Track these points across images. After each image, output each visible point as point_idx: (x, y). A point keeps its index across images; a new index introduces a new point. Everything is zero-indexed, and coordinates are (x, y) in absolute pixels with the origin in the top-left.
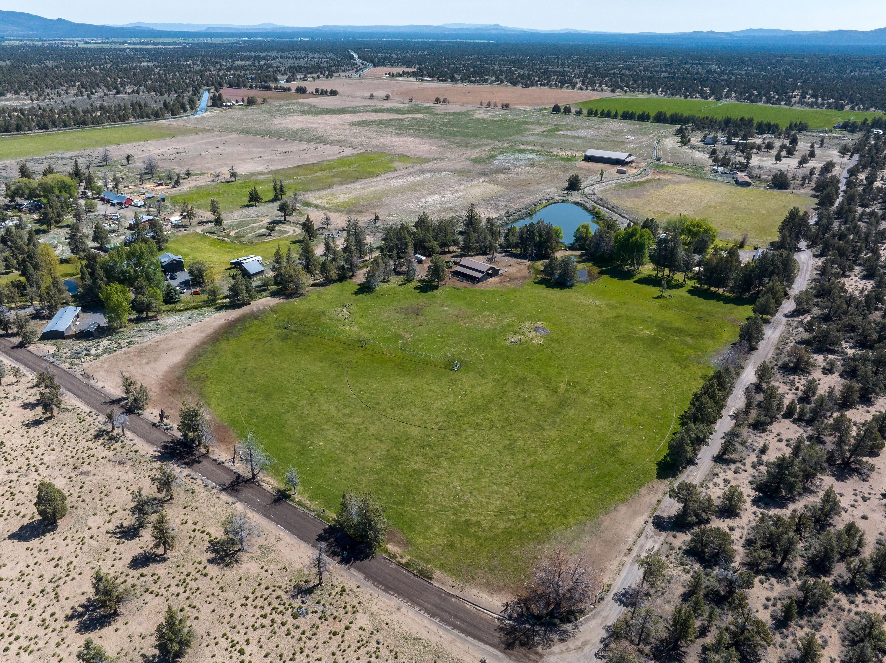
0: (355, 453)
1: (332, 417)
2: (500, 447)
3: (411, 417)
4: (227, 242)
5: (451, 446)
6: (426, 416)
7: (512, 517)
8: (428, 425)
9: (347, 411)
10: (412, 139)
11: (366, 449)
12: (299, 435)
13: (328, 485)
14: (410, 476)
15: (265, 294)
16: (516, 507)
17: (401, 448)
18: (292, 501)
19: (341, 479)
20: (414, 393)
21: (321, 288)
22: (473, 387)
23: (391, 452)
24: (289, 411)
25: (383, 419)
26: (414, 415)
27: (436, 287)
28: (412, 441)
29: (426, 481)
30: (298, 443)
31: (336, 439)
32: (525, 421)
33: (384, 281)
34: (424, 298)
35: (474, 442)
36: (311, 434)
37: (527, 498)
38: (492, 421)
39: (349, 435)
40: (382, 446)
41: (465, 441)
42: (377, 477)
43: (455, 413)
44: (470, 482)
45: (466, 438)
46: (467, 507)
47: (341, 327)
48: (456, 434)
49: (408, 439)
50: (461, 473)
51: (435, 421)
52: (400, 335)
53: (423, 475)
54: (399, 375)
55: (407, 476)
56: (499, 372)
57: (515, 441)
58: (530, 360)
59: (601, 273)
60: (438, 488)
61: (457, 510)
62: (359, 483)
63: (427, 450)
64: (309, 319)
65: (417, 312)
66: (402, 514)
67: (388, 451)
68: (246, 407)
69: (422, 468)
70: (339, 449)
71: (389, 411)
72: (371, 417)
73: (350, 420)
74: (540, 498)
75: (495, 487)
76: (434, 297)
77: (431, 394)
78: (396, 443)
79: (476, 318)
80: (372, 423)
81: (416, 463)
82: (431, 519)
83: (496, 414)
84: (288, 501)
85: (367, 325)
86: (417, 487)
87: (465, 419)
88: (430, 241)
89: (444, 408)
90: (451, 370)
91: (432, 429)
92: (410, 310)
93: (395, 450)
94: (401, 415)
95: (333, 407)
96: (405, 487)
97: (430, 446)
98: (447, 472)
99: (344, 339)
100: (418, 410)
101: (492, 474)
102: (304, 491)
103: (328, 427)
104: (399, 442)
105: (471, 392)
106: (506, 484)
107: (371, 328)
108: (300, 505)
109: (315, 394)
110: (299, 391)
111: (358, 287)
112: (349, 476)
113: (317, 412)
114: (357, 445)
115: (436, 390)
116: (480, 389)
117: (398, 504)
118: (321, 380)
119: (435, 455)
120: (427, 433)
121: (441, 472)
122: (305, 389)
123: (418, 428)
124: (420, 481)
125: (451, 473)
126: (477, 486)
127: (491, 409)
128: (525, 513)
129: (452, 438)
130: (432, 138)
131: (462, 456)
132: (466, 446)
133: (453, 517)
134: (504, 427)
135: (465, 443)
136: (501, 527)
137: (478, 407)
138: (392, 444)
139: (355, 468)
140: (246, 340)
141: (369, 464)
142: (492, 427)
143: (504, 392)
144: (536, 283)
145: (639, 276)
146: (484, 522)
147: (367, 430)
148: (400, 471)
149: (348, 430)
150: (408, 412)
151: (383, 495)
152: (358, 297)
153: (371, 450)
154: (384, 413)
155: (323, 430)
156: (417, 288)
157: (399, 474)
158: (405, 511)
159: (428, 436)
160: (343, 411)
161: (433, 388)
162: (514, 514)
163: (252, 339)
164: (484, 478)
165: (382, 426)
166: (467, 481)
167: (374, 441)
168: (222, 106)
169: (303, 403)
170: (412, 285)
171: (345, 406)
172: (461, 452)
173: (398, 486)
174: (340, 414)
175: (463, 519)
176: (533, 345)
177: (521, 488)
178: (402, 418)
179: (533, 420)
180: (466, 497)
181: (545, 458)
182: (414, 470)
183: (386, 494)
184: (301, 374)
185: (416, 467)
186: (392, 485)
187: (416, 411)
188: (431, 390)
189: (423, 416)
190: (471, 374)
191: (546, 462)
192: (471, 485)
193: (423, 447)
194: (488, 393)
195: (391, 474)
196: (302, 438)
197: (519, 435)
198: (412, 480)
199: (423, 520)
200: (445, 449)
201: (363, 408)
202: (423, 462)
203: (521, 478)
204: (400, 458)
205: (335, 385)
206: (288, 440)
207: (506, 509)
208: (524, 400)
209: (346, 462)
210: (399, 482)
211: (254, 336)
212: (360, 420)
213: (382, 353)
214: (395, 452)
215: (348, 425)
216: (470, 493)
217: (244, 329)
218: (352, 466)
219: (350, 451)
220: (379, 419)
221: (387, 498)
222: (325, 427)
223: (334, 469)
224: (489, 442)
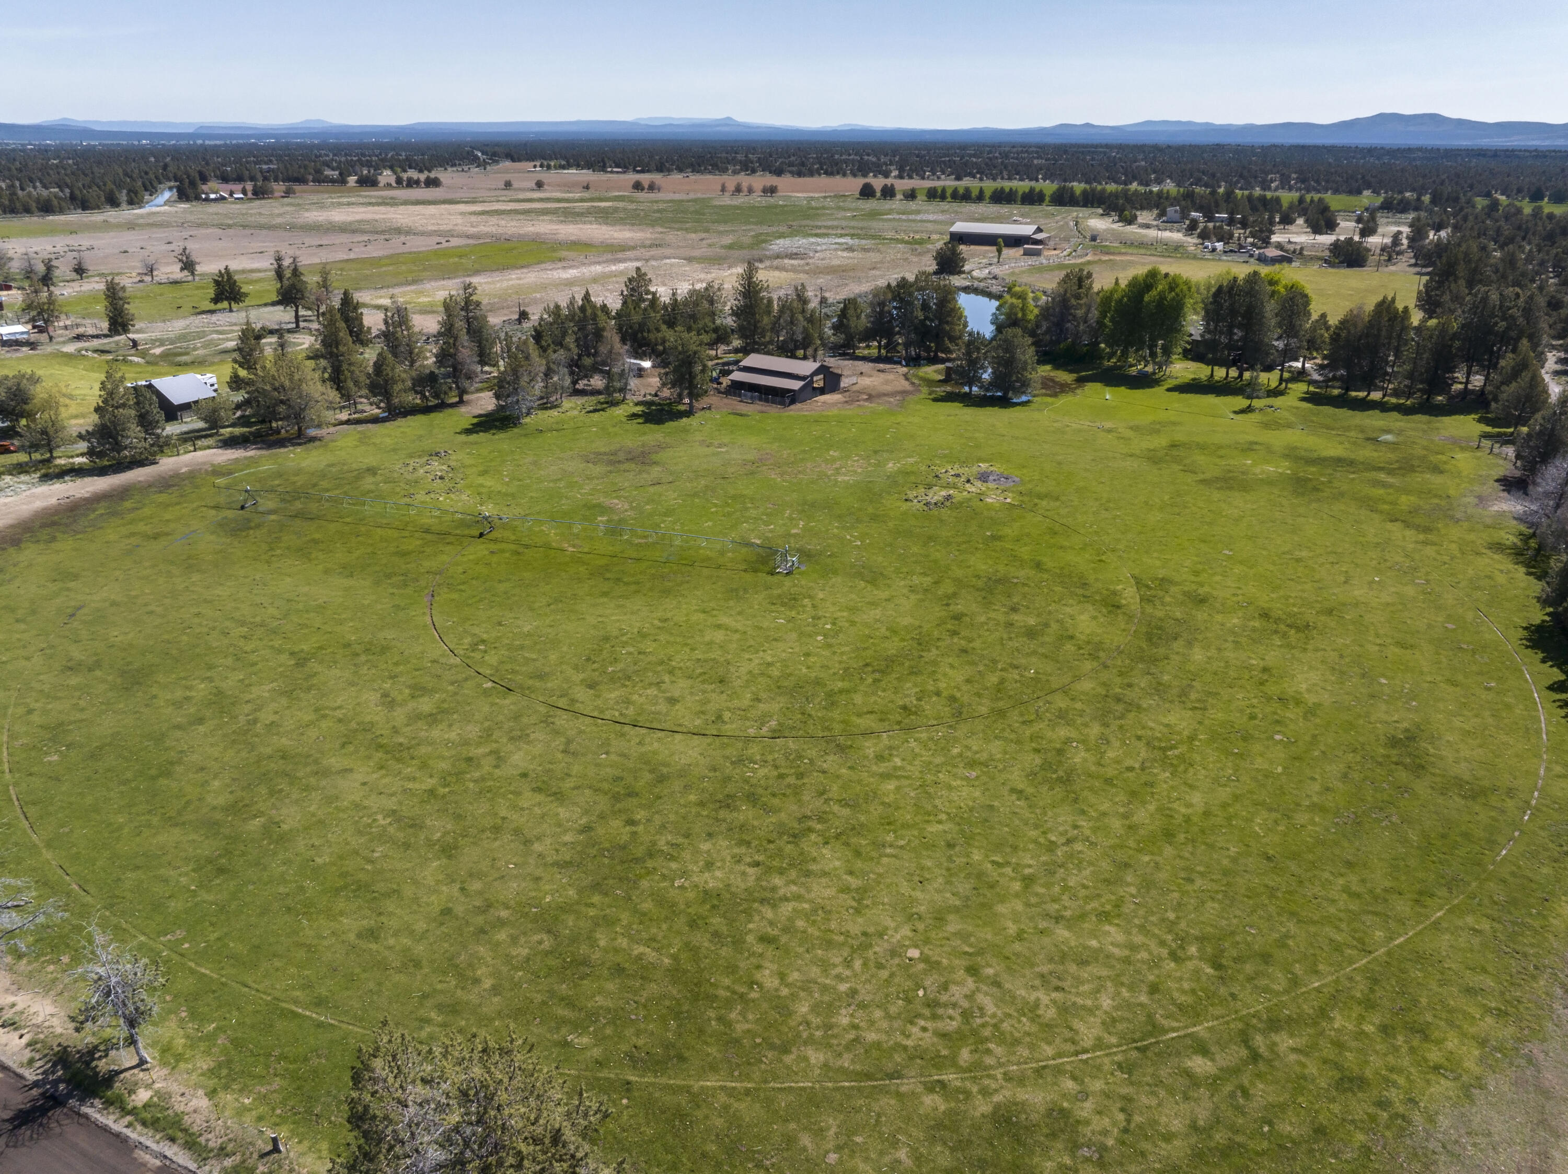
0: (448, 850)
1: (368, 728)
2: (1016, 778)
3: (663, 707)
4: (138, 364)
5: (835, 790)
6: (718, 701)
7: (1199, 1064)
8: (728, 728)
9: (426, 705)
10: (594, 226)
11: (496, 829)
12: (221, 801)
13: (320, 1003)
14: (693, 924)
15: (210, 441)
16: (1193, 1013)
17: (640, 815)
18: (118, 1104)
19: (383, 966)
20: (662, 637)
21: (370, 425)
22: (853, 610)
23: (601, 831)
24: (201, 721)
25: (561, 720)
26: (672, 701)
27: (689, 413)
28: (677, 785)
29: (764, 939)
30: (211, 826)
31: (373, 802)
32: (1064, 690)
33: (546, 406)
34: (654, 434)
35: (914, 770)
36: (272, 793)
37: (1218, 966)
38: (952, 699)
39: (430, 783)
40: (563, 813)
41: (883, 767)
42: (548, 943)
43: (818, 682)
44: (954, 925)
45: (880, 758)
46: (979, 1042)
47: (421, 497)
48: (841, 749)
49: (662, 779)
50: (905, 888)
51: (753, 713)
52: (599, 506)
53: (748, 913)
54: (605, 594)
55: (681, 923)
56: (919, 569)
57: (1060, 752)
58: (994, 538)
59: (1081, 381)
60: (825, 966)
61: (938, 1062)
62: (467, 979)
63: (745, 813)
64: (324, 484)
65: (642, 458)
66: (680, 1114)
67: (587, 829)
68: (36, 718)
69: (739, 884)
70: (382, 837)
71: (581, 694)
72: (517, 717)
73: (435, 733)
74: (1266, 958)
75: (1062, 933)
76: (685, 430)
77: (719, 636)
78: (616, 798)
79: (809, 465)
80: (520, 737)
81: (709, 865)
82: (832, 1124)
83: (959, 676)
84: (93, 1111)
85: (499, 487)
86: (731, 969)
87: (858, 699)
88: (658, 330)
89: (776, 673)
90: (772, 573)
91: (748, 739)
92: (621, 456)
93: (616, 823)
94: (628, 702)
95: (371, 697)
96: (675, 973)
97: (752, 798)
98: (846, 890)
99: (426, 521)
100: (683, 683)
101: (1028, 881)
102: (193, 1042)
103: (346, 763)
104: (632, 794)
105: (853, 623)
106: (1104, 916)
107: (513, 496)
108: (152, 1124)
109: (313, 665)
110: (253, 658)
111: (475, 421)
112: (420, 949)
113: (311, 717)
114: (458, 817)
115: (739, 626)
116: (877, 613)
117: (656, 1064)
118: (341, 623)
119: (782, 830)
120: (732, 752)
121: (822, 891)
122: (280, 651)
123: (696, 740)
124: (738, 943)
125: (862, 892)
126: (987, 934)
127: (935, 663)
128: (1245, 1038)
129: (831, 762)
130: (633, 225)
131: (889, 822)
132: (891, 786)
133: (933, 1102)
134: (1002, 714)
135: (886, 776)
136: (1177, 1125)
137: (891, 662)
138: (603, 804)
139: (447, 912)
140: (112, 537)
141: (511, 890)
142: (958, 715)
143: (957, 617)
144: (935, 400)
145: (1171, 383)
146: (1085, 1110)
147: (499, 759)
148: (647, 906)
149: (424, 766)
150: (653, 691)
151: (578, 1027)
152: (473, 437)
153: (517, 832)
154: (562, 703)
155: (325, 773)
156: (634, 416)
157: (643, 916)
158: (697, 1099)
159: (739, 761)
160: (412, 705)
161: (724, 620)
162: (1203, 1050)
163: (133, 534)
164: (1002, 899)
165: (559, 742)
166: (940, 918)
167: (528, 799)
168: (197, 198)
169: (263, 691)
170: (620, 412)
171: (418, 690)
172: (876, 810)
173: (645, 972)
174: (400, 715)
175: (982, 1107)
176: (989, 507)
177: (1171, 926)
178: (631, 711)
179: (1086, 685)
180: (957, 993)
181: (1197, 798)
182: (706, 895)
183: (593, 1016)
184: (271, 611)
185: (713, 880)
186: (618, 970)
187: (680, 687)
188: (719, 627)
189: (705, 702)
190: (837, 580)
191: (1207, 814)
192: (964, 936)
193: (728, 803)
194: (906, 621)
195: (609, 922)
196: (232, 808)
197: (1063, 732)
198: (702, 940)
199: (790, 1140)
200: (813, 804)
201: (486, 693)
202: (738, 860)
203: (1147, 884)
204: (640, 851)
205: (389, 634)
206: (172, 822)
207: (1155, 1029)
208: (1031, 633)
209: (408, 891)
210: (651, 955)
211: (141, 527)
212: (473, 731)
213: (548, 547)
214: (616, 829)
215: (423, 750)
216: (972, 971)
217: (114, 514)
218: (435, 902)
219: (430, 843)
220: (546, 721)
221: (600, 1039)
222: (334, 762)
223: (351, 924)
224: (972, 764)
